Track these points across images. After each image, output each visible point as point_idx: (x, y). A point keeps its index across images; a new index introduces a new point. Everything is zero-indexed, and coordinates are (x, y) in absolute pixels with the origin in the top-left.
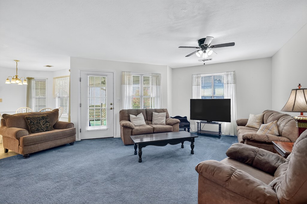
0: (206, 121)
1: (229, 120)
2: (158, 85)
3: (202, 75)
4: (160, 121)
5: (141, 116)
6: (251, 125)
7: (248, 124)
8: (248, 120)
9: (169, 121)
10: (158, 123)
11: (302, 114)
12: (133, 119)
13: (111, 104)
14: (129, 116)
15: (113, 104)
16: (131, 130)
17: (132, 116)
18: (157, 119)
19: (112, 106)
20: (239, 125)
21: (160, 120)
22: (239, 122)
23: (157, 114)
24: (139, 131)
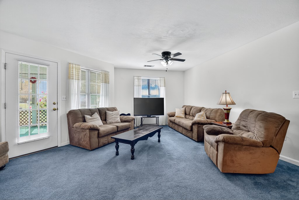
0: (147, 116)
1: (162, 114)
2: (108, 83)
3: (142, 78)
4: (115, 120)
5: (97, 115)
6: (179, 115)
7: (176, 115)
8: (175, 112)
9: (124, 118)
10: (113, 122)
11: (227, 106)
12: (89, 120)
13: (54, 104)
14: (84, 117)
15: (56, 103)
16: (98, 132)
17: (88, 117)
18: (112, 118)
19: (55, 107)
20: (170, 117)
21: (116, 118)
22: (170, 115)
23: (111, 112)
24: (105, 132)
